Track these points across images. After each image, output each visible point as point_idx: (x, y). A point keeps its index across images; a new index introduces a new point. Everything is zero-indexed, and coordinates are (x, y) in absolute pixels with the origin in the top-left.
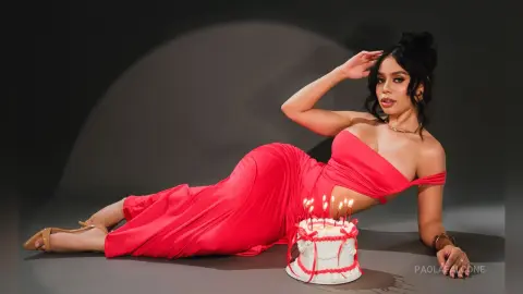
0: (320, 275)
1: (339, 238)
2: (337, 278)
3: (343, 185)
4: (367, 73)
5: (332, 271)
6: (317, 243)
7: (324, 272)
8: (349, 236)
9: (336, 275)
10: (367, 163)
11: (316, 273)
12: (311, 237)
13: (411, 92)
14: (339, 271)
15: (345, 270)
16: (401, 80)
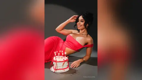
0: (58, 70)
1: (63, 62)
2: (62, 71)
3: (68, 47)
4: (75, 20)
5: (61, 69)
6: (57, 63)
7: (59, 69)
8: (66, 61)
9: (62, 70)
10: (73, 42)
11: (57, 70)
12: (56, 61)
13: (85, 25)
14: (63, 69)
15: (64, 69)
16: (83, 22)
